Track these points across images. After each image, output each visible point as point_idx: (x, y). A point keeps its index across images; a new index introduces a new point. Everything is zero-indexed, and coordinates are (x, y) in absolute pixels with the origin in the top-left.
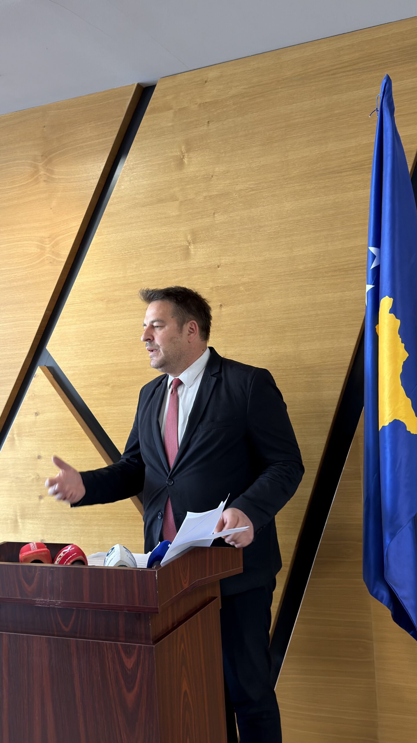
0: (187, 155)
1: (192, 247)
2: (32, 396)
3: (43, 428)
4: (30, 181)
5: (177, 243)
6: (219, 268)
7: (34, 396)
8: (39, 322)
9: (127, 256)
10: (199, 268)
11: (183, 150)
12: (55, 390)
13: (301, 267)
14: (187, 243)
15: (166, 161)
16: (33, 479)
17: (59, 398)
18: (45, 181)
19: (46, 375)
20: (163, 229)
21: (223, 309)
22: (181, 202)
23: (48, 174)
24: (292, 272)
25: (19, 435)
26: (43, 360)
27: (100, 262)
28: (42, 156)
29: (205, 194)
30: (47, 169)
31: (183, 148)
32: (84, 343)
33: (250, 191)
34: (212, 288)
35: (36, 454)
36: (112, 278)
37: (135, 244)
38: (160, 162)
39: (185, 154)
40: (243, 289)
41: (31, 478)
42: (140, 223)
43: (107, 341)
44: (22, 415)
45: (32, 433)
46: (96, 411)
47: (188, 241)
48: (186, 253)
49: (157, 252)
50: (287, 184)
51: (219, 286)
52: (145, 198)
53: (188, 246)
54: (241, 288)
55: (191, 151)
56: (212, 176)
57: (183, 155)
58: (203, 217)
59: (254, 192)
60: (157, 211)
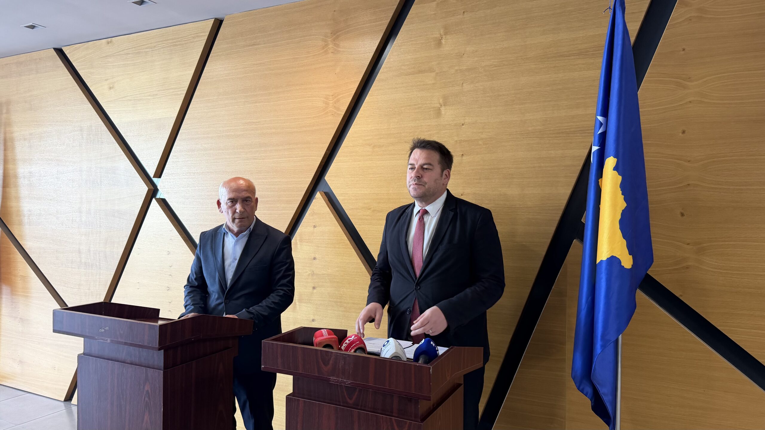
0: (445, 37)
1: (443, 109)
2: (312, 213)
3: (319, 238)
4: (321, 52)
5: (431, 105)
6: (464, 126)
7: (314, 213)
8: (321, 158)
9: (391, 113)
10: (447, 125)
11: (442, 33)
12: (329, 210)
13: (530, 129)
14: (439, 105)
15: (427, 41)
16: (310, 274)
17: (332, 216)
18: (332, 52)
19: (323, 199)
20: (421, 93)
21: (464, 158)
22: (437, 73)
23: (335, 48)
24: (523, 132)
25: (301, 241)
26: (321, 186)
27: (370, 116)
28: (331, 33)
29: (456, 68)
30: (335, 44)
31: (442, 32)
32: (354, 176)
33: (493, 67)
34: (456, 141)
35: (313, 256)
36: (378, 129)
37: (398, 104)
38: (423, 41)
39: (443, 36)
40: (481, 143)
41: (307, 274)
42: (403, 88)
43: (370, 176)
44: (303, 226)
45: (311, 240)
46: (360, 228)
47: (440, 104)
48: (438, 113)
49: (415, 111)
50: (524, 63)
51: (462, 139)
52: (409, 69)
53: (440, 108)
54: (480, 142)
55: (448, 34)
56: (463, 54)
57: (442, 36)
58: (454, 85)
59: (496, 68)
60: (417, 80)
